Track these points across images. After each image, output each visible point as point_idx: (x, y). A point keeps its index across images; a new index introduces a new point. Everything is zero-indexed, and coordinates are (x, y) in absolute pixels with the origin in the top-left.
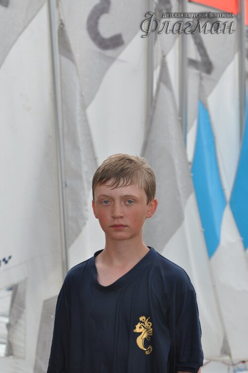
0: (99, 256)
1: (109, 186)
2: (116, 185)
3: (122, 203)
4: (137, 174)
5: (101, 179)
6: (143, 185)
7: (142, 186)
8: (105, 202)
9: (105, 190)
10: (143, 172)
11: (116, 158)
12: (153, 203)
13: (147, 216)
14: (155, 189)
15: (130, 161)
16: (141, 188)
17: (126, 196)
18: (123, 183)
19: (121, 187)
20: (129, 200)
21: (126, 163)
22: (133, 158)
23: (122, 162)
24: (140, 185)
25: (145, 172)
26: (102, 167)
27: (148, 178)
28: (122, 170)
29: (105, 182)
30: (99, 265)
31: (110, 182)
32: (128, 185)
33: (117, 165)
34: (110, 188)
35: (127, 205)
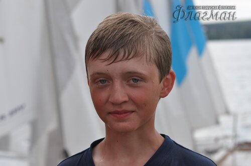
1: (105, 60)
2: (115, 58)
4: (144, 41)
6: (153, 56)
7: (150, 57)
8: (101, 81)
9: (101, 66)
10: (151, 37)
11: (114, 19)
12: (169, 77)
13: (162, 95)
14: (171, 59)
15: (134, 23)
16: (150, 60)
17: (129, 73)
18: (124, 55)
19: (120, 61)
20: (132, 78)
21: (128, 27)
22: (138, 19)
23: (122, 26)
24: (148, 57)
25: (154, 37)
26: (96, 33)
27: (160, 45)
28: (122, 37)
29: (98, 55)
31: (106, 55)
32: (130, 57)
33: (115, 30)
34: (106, 63)
35: (131, 86)
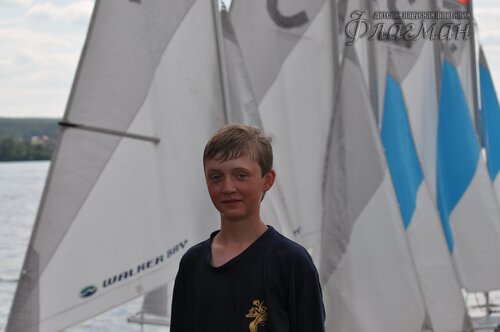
0: (216, 237)
1: (218, 160)
2: (225, 157)
3: (234, 178)
4: (248, 145)
5: (210, 153)
8: (215, 177)
9: (215, 164)
10: (254, 142)
12: (270, 174)
15: (240, 131)
16: (253, 159)
17: (237, 169)
18: (233, 155)
19: (230, 160)
20: (239, 174)
21: (235, 133)
23: (231, 133)
24: (251, 156)
25: (257, 142)
27: (262, 148)
28: (231, 141)
29: (214, 155)
30: (215, 246)
31: (219, 155)
32: (237, 157)
33: (226, 135)
34: (219, 162)
35: (239, 180)
